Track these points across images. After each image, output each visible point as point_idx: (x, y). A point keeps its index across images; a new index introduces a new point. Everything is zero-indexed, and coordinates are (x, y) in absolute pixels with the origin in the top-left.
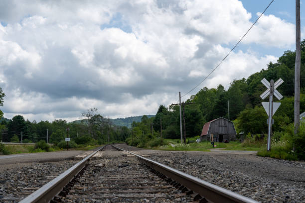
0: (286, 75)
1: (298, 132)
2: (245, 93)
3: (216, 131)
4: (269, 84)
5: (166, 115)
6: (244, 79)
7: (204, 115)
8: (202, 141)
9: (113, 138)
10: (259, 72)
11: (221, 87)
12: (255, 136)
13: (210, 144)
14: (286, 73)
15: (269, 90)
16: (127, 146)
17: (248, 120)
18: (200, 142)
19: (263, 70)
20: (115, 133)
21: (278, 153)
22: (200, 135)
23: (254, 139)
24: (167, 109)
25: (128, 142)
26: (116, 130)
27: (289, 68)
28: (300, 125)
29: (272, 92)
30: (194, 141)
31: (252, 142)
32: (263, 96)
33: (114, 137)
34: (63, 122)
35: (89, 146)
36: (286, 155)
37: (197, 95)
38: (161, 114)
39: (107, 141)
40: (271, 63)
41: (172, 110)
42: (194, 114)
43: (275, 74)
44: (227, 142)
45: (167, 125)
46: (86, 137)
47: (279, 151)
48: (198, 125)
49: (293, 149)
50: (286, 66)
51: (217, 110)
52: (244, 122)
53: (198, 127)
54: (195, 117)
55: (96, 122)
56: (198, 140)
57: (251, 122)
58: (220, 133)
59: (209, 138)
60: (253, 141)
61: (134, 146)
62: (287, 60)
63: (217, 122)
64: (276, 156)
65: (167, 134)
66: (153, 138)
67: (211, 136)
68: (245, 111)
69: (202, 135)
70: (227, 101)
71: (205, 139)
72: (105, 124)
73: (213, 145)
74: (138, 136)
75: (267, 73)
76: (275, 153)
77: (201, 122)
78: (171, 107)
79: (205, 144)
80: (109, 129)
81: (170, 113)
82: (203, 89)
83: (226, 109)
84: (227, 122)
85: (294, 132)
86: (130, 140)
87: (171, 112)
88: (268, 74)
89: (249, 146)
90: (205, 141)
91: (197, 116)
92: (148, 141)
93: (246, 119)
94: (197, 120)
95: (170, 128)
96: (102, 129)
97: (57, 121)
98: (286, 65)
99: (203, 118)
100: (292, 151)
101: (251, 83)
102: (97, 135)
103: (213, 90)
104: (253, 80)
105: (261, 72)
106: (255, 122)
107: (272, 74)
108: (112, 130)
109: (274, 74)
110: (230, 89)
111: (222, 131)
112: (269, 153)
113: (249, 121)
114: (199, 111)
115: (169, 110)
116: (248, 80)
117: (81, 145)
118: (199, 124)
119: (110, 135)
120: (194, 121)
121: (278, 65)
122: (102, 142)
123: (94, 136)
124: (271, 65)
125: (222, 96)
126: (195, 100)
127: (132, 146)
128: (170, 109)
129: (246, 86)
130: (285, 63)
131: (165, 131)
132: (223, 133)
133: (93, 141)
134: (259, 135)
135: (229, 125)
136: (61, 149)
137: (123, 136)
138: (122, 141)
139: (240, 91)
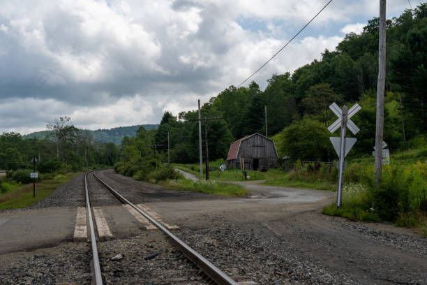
0: (348, 69)
1: (380, 181)
2: (290, 96)
3: (250, 154)
4: (341, 111)
5: (174, 126)
6: (287, 74)
7: (229, 128)
8: (228, 168)
9: (93, 160)
10: (310, 64)
11: (254, 86)
12: (306, 165)
13: (240, 173)
14: (349, 67)
15: (340, 119)
16: (117, 175)
17: (295, 139)
18: (225, 170)
19: (315, 61)
20: (97, 154)
21: (352, 210)
22: (225, 158)
23: (305, 169)
24: (176, 118)
25: (118, 169)
26: (97, 148)
27: (353, 58)
28: (383, 171)
29: (344, 123)
30: (217, 169)
31: (302, 174)
32: (332, 128)
33: (96, 159)
34: (16, 136)
35: (60, 176)
36: (364, 214)
37: (219, 96)
38: (166, 125)
39: (85, 166)
40: (327, 51)
41: (183, 120)
42: (216, 127)
43: (333, 68)
44: (264, 170)
45: (176, 143)
46: (54, 162)
47: (353, 207)
48: (222, 143)
49: (373, 204)
50: (348, 57)
51: (249, 120)
52: (290, 142)
53: (222, 145)
54: (217, 131)
55: (68, 137)
56: (222, 167)
57: (300, 143)
58: (254, 156)
59: (238, 164)
60: (304, 172)
61: (128, 176)
62: (350, 46)
63: (250, 141)
64: (350, 215)
65: (176, 156)
66: (158, 166)
67: (242, 161)
68: (292, 127)
69: (228, 159)
70: (264, 107)
71: (233, 165)
72: (82, 140)
73: (246, 175)
74: (132, 160)
75: (322, 66)
76: (348, 211)
77: (225, 139)
78: (181, 114)
79: (233, 173)
80: (87, 148)
81: (180, 125)
82: (228, 88)
83: (262, 119)
84: (265, 141)
85: (375, 180)
86: (121, 165)
87: (181, 122)
88: (323, 69)
89: (298, 179)
90: (232, 168)
91: (220, 130)
92: (151, 170)
93: (292, 138)
94: (220, 136)
95: (180, 147)
96: (77, 148)
97: (7, 134)
98: (348, 54)
99: (229, 132)
100: (372, 209)
101: (298, 81)
102: (70, 157)
103: (243, 89)
104: (302, 76)
105: (313, 63)
106: (306, 142)
107: (329, 67)
108: (92, 149)
109: (331, 68)
110: (269, 90)
111: (257, 153)
112: (340, 211)
113: (298, 141)
114: (223, 122)
115: (178, 120)
116: (294, 75)
117: (48, 174)
118: (223, 141)
119: (88, 157)
120: (215, 136)
121: (337, 53)
122: (77, 167)
123: (65, 158)
124: (327, 55)
125: (256, 100)
126: (216, 105)
127: (124, 175)
128: (180, 118)
129: (291, 84)
130: (347, 51)
131: (173, 151)
132: (259, 156)
133: (65, 166)
134: (313, 164)
135: (268, 145)
136: (18, 183)
137: (109, 158)
138: (107, 164)
139: (282, 92)
